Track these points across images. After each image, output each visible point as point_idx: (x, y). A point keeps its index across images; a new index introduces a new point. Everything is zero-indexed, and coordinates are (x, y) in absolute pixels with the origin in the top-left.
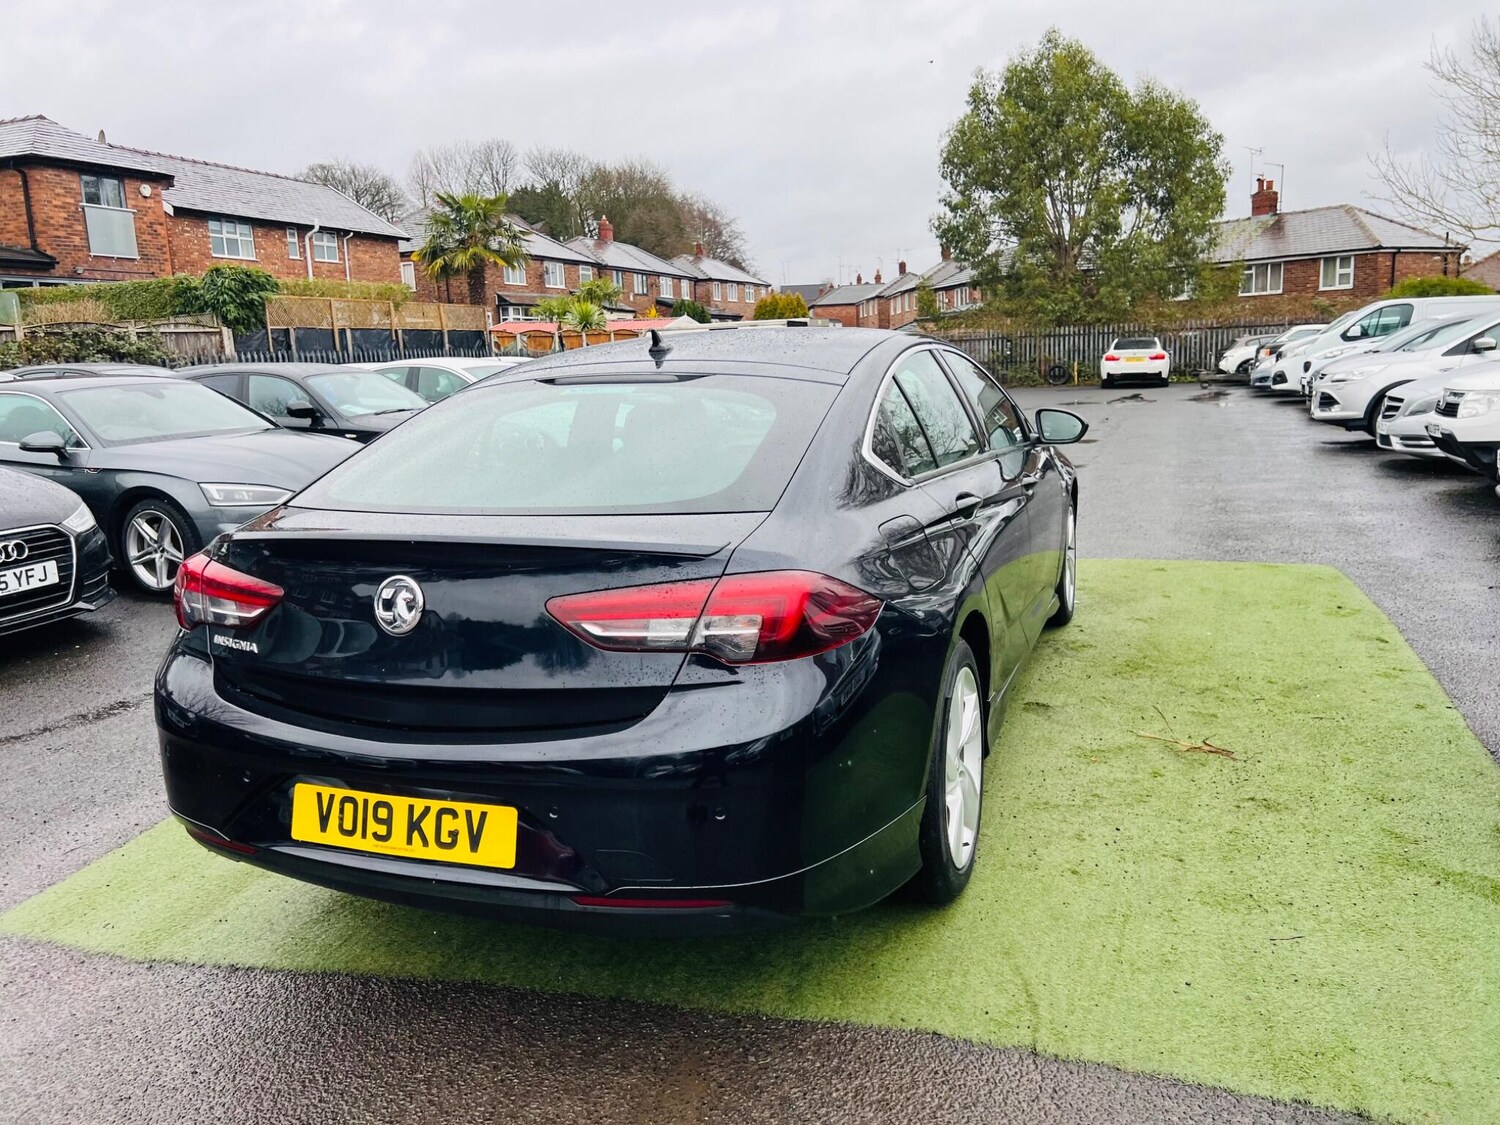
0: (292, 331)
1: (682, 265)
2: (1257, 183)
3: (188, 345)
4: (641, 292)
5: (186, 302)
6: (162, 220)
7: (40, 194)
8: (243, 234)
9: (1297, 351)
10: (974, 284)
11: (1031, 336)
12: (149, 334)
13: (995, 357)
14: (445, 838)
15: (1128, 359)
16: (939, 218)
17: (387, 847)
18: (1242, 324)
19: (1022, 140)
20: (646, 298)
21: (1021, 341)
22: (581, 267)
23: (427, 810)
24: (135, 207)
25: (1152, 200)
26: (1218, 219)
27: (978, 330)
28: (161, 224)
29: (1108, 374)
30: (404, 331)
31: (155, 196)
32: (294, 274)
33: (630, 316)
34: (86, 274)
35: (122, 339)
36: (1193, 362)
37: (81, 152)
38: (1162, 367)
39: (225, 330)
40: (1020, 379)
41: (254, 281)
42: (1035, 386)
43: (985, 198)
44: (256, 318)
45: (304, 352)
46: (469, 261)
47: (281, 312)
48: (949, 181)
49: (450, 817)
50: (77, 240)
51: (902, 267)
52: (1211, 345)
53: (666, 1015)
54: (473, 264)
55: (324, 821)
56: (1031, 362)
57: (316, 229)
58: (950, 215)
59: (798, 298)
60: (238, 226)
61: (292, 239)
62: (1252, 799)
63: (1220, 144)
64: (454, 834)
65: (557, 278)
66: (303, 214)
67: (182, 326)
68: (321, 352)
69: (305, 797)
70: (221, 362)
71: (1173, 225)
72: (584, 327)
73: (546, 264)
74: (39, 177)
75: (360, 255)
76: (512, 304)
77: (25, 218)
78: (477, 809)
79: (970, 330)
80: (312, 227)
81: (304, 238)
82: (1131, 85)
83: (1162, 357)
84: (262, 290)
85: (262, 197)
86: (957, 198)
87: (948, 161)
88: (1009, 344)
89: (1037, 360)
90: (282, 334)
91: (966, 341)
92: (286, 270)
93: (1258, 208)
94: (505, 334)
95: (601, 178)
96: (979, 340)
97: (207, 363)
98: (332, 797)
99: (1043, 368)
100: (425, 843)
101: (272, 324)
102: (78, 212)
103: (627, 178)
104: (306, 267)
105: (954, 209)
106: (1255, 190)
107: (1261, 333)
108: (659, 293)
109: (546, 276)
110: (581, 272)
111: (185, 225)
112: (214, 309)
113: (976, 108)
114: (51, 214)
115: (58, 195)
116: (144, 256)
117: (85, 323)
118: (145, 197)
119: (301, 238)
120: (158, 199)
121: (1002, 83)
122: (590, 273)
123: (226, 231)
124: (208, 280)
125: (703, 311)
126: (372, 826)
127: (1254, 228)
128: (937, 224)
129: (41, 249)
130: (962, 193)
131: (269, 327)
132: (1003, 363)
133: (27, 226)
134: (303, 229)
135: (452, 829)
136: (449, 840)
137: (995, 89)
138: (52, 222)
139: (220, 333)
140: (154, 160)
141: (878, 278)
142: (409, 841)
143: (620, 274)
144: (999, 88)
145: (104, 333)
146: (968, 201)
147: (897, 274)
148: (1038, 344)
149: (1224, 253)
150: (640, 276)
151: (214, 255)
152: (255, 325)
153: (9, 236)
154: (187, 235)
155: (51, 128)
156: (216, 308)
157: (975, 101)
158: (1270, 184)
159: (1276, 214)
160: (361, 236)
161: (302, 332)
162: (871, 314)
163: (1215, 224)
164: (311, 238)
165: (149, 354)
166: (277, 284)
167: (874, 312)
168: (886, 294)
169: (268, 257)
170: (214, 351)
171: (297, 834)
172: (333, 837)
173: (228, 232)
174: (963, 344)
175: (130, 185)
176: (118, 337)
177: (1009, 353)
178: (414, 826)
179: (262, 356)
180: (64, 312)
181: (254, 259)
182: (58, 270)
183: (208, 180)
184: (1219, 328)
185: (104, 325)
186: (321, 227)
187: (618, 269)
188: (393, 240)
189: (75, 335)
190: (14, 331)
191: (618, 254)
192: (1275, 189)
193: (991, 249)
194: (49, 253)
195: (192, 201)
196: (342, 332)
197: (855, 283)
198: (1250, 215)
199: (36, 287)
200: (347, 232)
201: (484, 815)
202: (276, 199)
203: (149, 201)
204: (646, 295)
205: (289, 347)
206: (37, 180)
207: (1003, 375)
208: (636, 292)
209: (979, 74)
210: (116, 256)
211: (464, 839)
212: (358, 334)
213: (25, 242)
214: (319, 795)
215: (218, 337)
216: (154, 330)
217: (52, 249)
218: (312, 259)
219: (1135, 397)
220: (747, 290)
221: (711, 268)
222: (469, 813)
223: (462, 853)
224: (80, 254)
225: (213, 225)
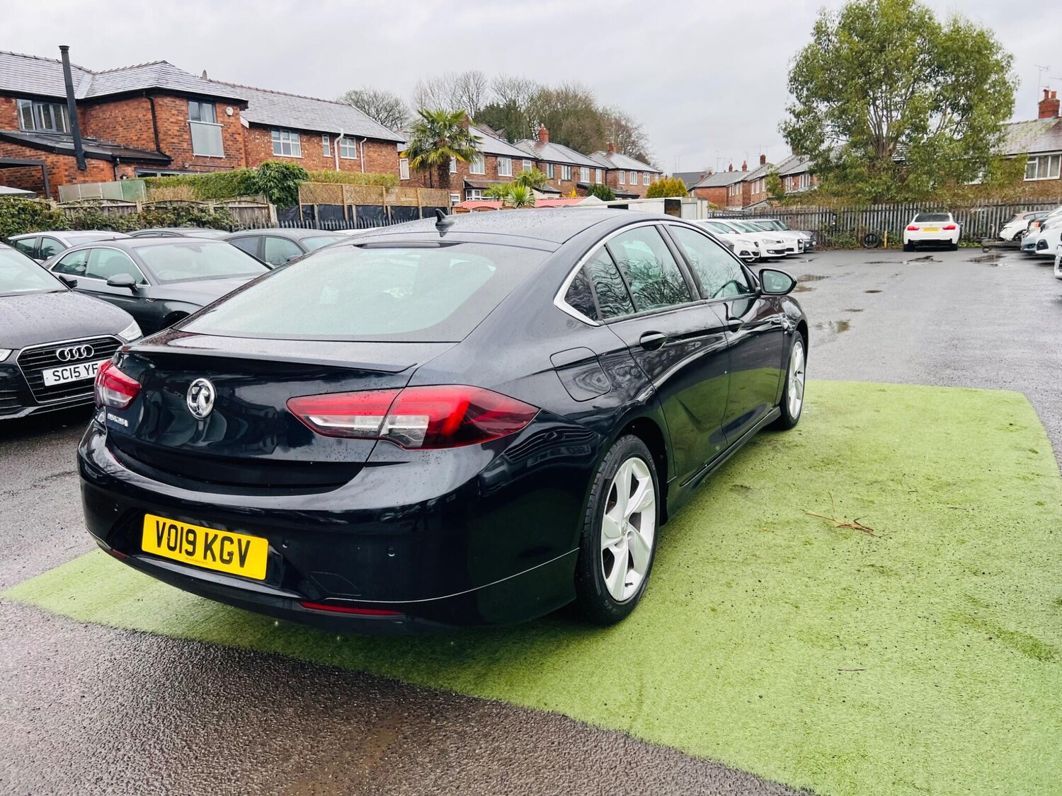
0: (316, 206)
1: (598, 158)
2: (1044, 93)
3: (247, 215)
4: (566, 179)
5: (248, 187)
6: (240, 131)
7: (162, 114)
8: (293, 140)
9: (1057, 224)
10: (811, 172)
11: (852, 211)
12: (222, 208)
13: (823, 226)
14: (226, 557)
15: (926, 229)
16: (786, 123)
17: (192, 560)
18: (1022, 202)
19: (852, 63)
20: (569, 183)
21: (844, 215)
22: (524, 161)
23: (216, 536)
24: (222, 122)
25: (955, 107)
26: (1008, 121)
27: (811, 207)
28: (239, 134)
29: (909, 240)
30: (392, 207)
31: (235, 115)
32: (327, 167)
33: (557, 196)
34: (191, 168)
35: (205, 212)
36: (980, 232)
37: (189, 86)
38: (954, 236)
39: (271, 205)
40: (842, 243)
41: (291, 172)
42: (853, 249)
43: (822, 107)
44: (292, 197)
45: (324, 221)
46: (439, 157)
47: (310, 193)
48: (795, 94)
49: (229, 543)
50: (185, 145)
51: (763, 159)
52: (996, 219)
53: (389, 686)
54: (442, 160)
55: (160, 539)
56: (851, 231)
57: (342, 135)
58: (794, 120)
59: (680, 182)
60: (291, 135)
61: (326, 143)
62: (872, 566)
63: (1011, 61)
64: (230, 554)
65: (506, 169)
66: (334, 125)
67: (243, 203)
68: (335, 221)
70: (268, 227)
71: (971, 127)
72: (519, 204)
73: (499, 159)
74: (161, 103)
75: (371, 154)
76: (474, 188)
77: (152, 130)
78: (245, 538)
79: (805, 206)
80: (339, 135)
81: (334, 142)
82: (942, 20)
83: (953, 228)
84: (296, 178)
85: (308, 114)
86: (799, 107)
87: (793, 80)
88: (834, 217)
89: (856, 229)
90: (309, 208)
91: (801, 214)
92: (321, 165)
93: (1043, 112)
94: (462, 210)
95: (545, 97)
96: (812, 214)
97: (259, 228)
98: (164, 524)
99: (860, 235)
100: (214, 559)
101: (303, 201)
102: (186, 126)
103: (564, 97)
104: (335, 162)
105: (797, 116)
106: (1042, 98)
107: (1037, 210)
108: (579, 179)
109: (499, 168)
110: (524, 164)
111: (256, 134)
112: (265, 191)
113: (819, 38)
114: (169, 128)
115: (173, 115)
116: (228, 156)
117: (181, 201)
118: (229, 116)
119: (332, 142)
120: (237, 117)
121: (840, 18)
122: (530, 165)
123: (282, 138)
124: (261, 172)
125: (609, 192)
126: (186, 546)
127: (1039, 128)
128: (784, 127)
129: (163, 151)
130: (804, 104)
131: (301, 204)
132: (829, 232)
133: (154, 136)
134: (333, 136)
135: (230, 551)
136: (228, 558)
137: (833, 25)
138: (170, 133)
139: (268, 208)
140: (238, 90)
141: (744, 167)
142: (205, 557)
143: (552, 165)
144: (837, 23)
145: (193, 208)
146: (810, 110)
147: (758, 164)
148: (857, 218)
149: (1011, 147)
150: (566, 167)
151: (275, 155)
152: (291, 203)
153: (143, 142)
154: (257, 141)
155: (171, 70)
156: (266, 191)
157: (818, 32)
158: (1054, 94)
159: (1058, 117)
160: (372, 141)
161: (323, 207)
162: (737, 194)
163: (1003, 125)
164: (338, 142)
165: (221, 222)
166: (306, 174)
167: (739, 192)
168: (749, 179)
169: (309, 156)
170: (264, 220)
172: (163, 551)
173: (284, 139)
174: (799, 216)
175: (219, 108)
176: (202, 211)
177: (834, 223)
178: (208, 547)
179: (295, 224)
180: (168, 193)
181: (300, 157)
182: (173, 165)
183: (272, 103)
184: (1003, 205)
185: (192, 202)
186: (345, 135)
187: (550, 162)
188: (394, 143)
189: (175, 209)
190: (136, 206)
191: (551, 152)
192: (1057, 98)
193: (823, 147)
194: (167, 154)
195: (261, 118)
196: (350, 207)
197: (727, 171)
198: (1037, 118)
199: (159, 176)
200: (363, 138)
201: (248, 543)
202: (317, 116)
203: (231, 118)
204: (570, 181)
205: (313, 218)
206: (160, 105)
207: (829, 240)
208: (563, 179)
209: (823, 13)
210: (210, 156)
211: (236, 558)
212: (360, 209)
213: (153, 146)
214: (158, 522)
215: (266, 210)
216: (225, 206)
217: (169, 151)
218: (339, 157)
219: (927, 258)
220: (644, 177)
221: (619, 160)
222: (240, 541)
224: (187, 154)
225: (274, 134)
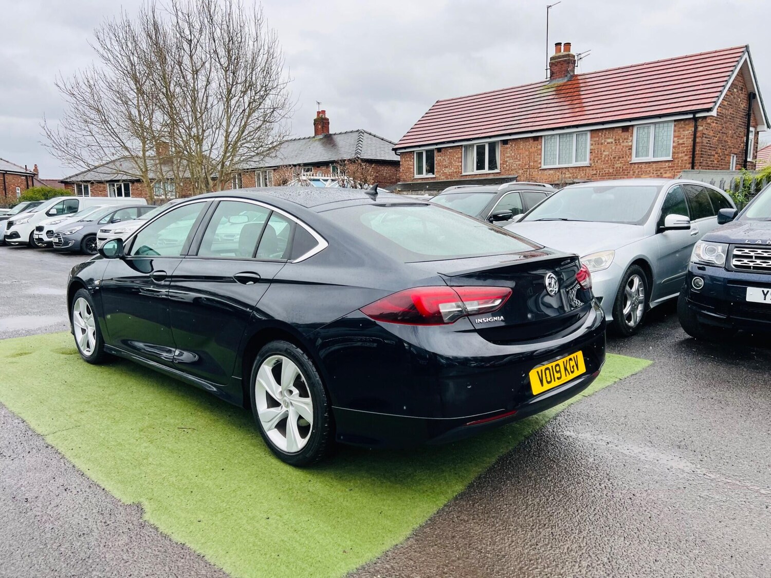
69: (533, 375)
171: (535, 393)
211: (575, 367)
223: (576, 374)
